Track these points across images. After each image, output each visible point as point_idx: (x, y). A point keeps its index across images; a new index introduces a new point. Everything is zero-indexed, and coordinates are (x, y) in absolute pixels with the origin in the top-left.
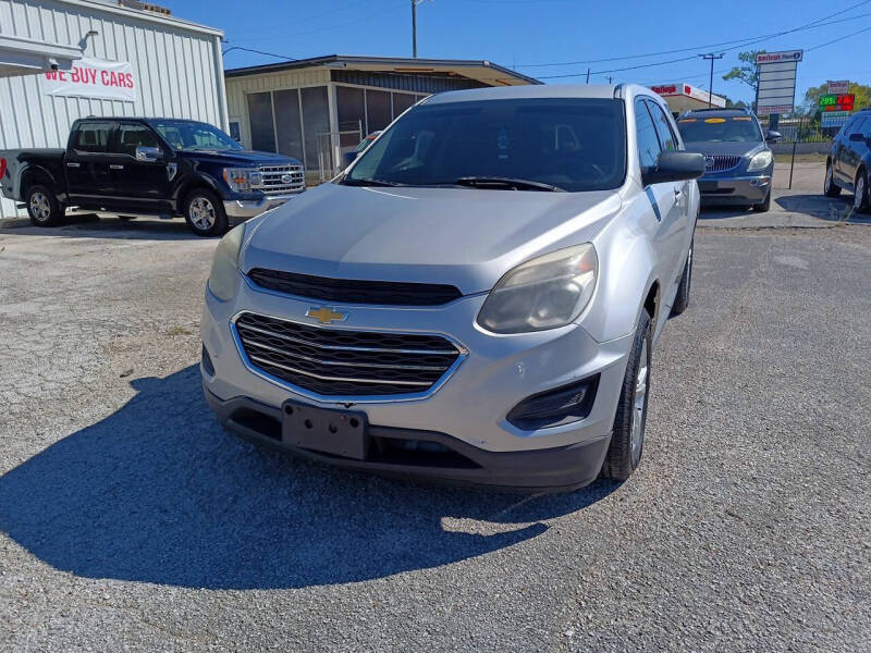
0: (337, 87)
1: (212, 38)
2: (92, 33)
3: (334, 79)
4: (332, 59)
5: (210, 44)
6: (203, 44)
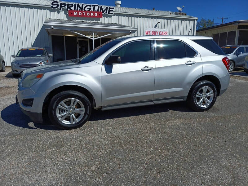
0: (240, 31)
1: (194, 20)
2: (159, 23)
3: (238, 28)
4: (235, 22)
5: (193, 22)
6: (191, 22)
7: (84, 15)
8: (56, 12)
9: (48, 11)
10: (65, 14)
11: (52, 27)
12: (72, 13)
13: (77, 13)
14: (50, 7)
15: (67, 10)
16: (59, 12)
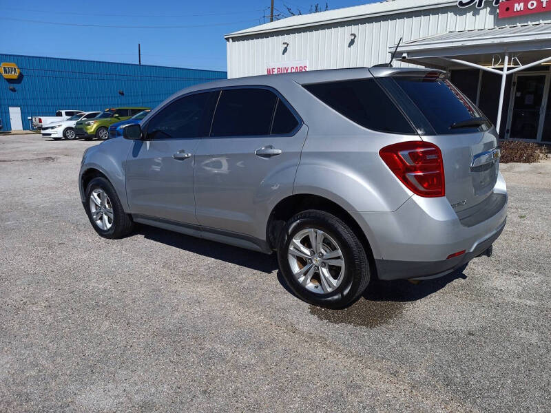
7: (544, 5)
8: (469, 15)
9: (450, 15)
10: (491, 13)
11: (405, 55)
12: (508, 9)
13: (522, 4)
14: (455, 4)
15: (496, 4)
16: (476, 13)
